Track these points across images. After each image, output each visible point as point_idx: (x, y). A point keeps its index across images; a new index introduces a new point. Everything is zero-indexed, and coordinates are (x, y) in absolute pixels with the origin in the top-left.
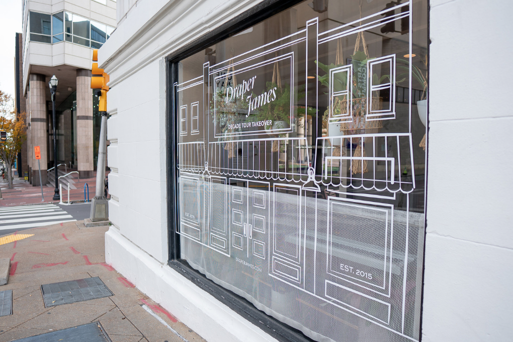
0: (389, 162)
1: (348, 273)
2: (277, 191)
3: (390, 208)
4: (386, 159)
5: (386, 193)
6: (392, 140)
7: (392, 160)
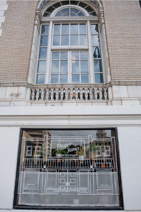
0: (110, 164)
1: (103, 186)
2: (80, 172)
3: (111, 172)
4: (109, 163)
5: (110, 169)
6: (110, 160)
7: (111, 163)
